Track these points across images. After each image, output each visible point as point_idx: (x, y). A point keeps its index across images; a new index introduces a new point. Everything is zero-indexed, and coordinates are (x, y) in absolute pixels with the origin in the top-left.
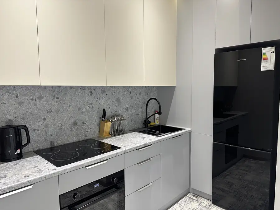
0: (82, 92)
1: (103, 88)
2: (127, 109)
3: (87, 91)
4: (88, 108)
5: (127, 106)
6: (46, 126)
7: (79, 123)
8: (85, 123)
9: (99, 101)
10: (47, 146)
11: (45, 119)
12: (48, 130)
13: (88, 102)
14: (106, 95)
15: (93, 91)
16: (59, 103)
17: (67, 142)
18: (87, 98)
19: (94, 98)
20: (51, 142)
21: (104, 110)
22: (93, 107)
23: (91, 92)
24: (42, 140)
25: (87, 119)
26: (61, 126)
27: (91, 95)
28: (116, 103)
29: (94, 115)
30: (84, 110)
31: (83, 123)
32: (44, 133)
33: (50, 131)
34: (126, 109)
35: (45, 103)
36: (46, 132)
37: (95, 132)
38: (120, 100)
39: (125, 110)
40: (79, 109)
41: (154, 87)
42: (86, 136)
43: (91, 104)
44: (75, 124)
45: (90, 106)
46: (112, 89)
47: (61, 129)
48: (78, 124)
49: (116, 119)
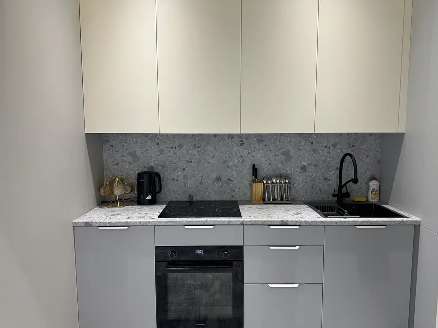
0: (228, 141)
1: (259, 136)
2: (304, 168)
3: (236, 140)
4: (236, 161)
5: (305, 164)
6: (185, 177)
7: (224, 179)
8: (232, 180)
9: (254, 154)
10: (185, 198)
11: (184, 169)
12: (187, 182)
13: (237, 154)
14: (266, 145)
15: (244, 141)
16: (200, 153)
17: (207, 199)
18: (236, 149)
19: (246, 149)
20: (190, 195)
21: (254, 165)
22: (243, 161)
23: (242, 141)
24: (181, 191)
25: (235, 175)
26: (202, 179)
27: (241, 144)
28: (283, 158)
29: (245, 172)
30: (231, 163)
31: (229, 180)
32: (183, 184)
33: (189, 183)
34: (301, 168)
35: (185, 152)
36: (185, 183)
37: (245, 194)
38: (290, 153)
39: (299, 170)
40: (224, 162)
41: (371, 134)
42: (233, 197)
43: (241, 156)
44: (219, 179)
45: (240, 159)
46: (275, 137)
47: (201, 183)
48: (222, 180)
49: (274, 181)
